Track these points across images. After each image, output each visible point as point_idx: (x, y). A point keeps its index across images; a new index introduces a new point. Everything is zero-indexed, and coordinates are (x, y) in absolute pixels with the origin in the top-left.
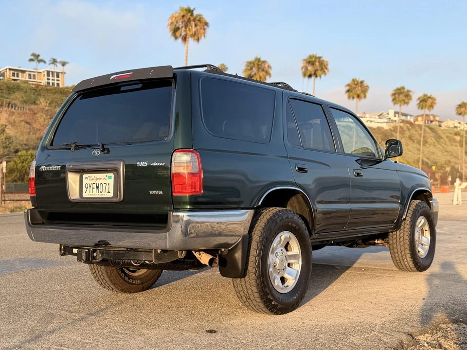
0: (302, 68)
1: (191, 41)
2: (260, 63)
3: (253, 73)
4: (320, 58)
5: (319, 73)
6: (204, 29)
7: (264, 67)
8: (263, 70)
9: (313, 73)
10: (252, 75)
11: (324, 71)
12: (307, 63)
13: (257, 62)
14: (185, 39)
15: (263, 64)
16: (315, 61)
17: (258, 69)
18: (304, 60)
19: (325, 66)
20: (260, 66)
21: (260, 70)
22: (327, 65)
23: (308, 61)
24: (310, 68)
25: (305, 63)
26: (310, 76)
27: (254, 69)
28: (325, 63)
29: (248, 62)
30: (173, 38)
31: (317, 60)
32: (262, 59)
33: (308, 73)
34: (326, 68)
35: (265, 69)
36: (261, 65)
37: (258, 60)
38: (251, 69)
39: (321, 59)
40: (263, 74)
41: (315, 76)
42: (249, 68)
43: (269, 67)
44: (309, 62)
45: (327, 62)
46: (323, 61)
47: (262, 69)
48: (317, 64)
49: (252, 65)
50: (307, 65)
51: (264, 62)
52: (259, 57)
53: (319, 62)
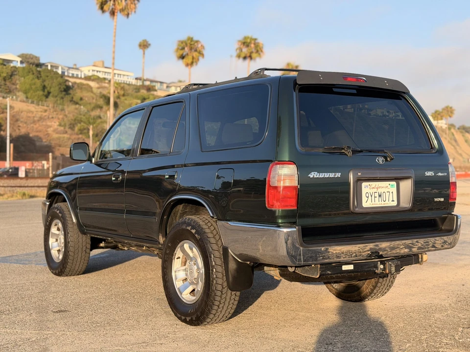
0: (237, 50)
1: (119, 16)
2: (192, 43)
3: (184, 54)
4: (256, 39)
5: (254, 55)
6: (135, 5)
7: (197, 47)
8: (196, 51)
9: (248, 55)
10: (184, 55)
11: (259, 54)
12: (241, 44)
13: (189, 42)
14: (113, 13)
15: (196, 44)
16: (250, 43)
17: (191, 49)
18: (239, 41)
19: (260, 48)
20: (192, 46)
21: (193, 50)
22: (262, 48)
23: (243, 41)
24: (245, 50)
25: (240, 44)
26: (245, 58)
27: (186, 48)
28: (261, 45)
29: (179, 41)
30: (100, 12)
31: (253, 42)
32: (195, 39)
33: (243, 55)
34: (262, 51)
35: (198, 49)
36: (194, 44)
37: (191, 39)
38: (183, 49)
39: (257, 41)
40: (196, 55)
41: (250, 58)
42: (180, 48)
43: (203, 47)
44: (244, 43)
45: (263, 44)
46: (258, 43)
47: (195, 49)
48: (252, 45)
49: (184, 44)
50: (242, 46)
51: (197, 42)
52: (191, 36)
53: (254, 44)
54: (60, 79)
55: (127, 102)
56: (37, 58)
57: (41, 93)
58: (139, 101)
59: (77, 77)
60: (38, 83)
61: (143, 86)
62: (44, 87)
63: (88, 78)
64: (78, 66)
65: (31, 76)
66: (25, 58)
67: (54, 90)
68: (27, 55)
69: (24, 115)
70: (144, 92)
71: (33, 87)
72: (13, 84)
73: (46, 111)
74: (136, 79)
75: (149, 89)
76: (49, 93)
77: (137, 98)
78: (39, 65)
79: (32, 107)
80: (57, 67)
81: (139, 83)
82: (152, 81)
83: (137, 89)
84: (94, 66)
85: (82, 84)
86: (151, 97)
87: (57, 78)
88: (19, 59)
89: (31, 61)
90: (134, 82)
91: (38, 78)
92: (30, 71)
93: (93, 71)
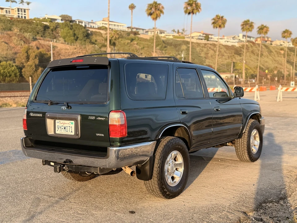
0: (184, 8)
2: (157, 5)
3: (152, 12)
5: (195, 11)
7: (160, 8)
8: (159, 10)
9: (191, 11)
10: (151, 13)
11: (198, 10)
12: (187, 5)
13: (155, 4)
15: (159, 6)
16: (193, 3)
17: (156, 9)
18: (186, 3)
19: (199, 7)
20: (156, 7)
21: (157, 10)
22: (200, 6)
23: (188, 3)
24: (189, 8)
25: (186, 4)
26: (189, 13)
27: (153, 9)
28: (199, 5)
29: (149, 4)
31: (194, 3)
32: (158, 2)
33: (188, 12)
34: (200, 8)
35: (160, 9)
36: (157, 6)
37: (155, 3)
38: (151, 9)
39: (197, 2)
40: (159, 13)
41: (192, 13)
42: (150, 8)
43: (163, 7)
44: (189, 4)
45: (200, 4)
46: (198, 3)
47: (158, 9)
48: (194, 5)
49: (152, 6)
50: (187, 6)
51: (159, 4)
52: (156, 1)
53: (195, 4)
54: (83, 30)
55: (122, 42)
56: (71, 17)
57: (73, 38)
58: (129, 41)
59: (94, 28)
60: (71, 32)
61: (132, 32)
62: (75, 35)
63: (100, 28)
64: (94, 21)
65: (67, 28)
66: (64, 18)
67: (80, 36)
68: (64, 16)
69: (63, 51)
70: (132, 36)
71: (69, 34)
72: (57, 33)
73: (75, 49)
74: (128, 28)
75: (136, 34)
76: (77, 38)
77: (128, 39)
78: (71, 21)
79: (68, 47)
80: (82, 22)
81: (130, 30)
82: (137, 29)
83: (129, 34)
84: (103, 21)
85: (96, 32)
86: (137, 38)
87: (82, 29)
88: (60, 18)
89: (67, 19)
90: (127, 30)
91: (71, 29)
92: (66, 25)
93: (103, 24)
